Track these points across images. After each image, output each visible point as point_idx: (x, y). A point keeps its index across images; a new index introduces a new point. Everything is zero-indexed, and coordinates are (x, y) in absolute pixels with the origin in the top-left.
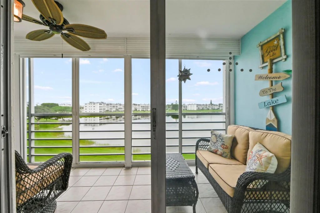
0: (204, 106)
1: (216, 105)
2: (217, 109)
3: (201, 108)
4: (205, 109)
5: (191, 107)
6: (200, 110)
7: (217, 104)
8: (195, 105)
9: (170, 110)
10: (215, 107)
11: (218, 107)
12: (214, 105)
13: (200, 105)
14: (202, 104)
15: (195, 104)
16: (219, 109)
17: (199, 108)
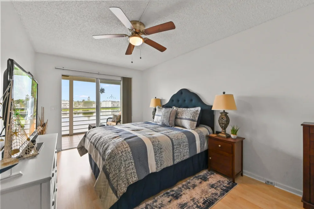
5: (106, 104)
13: (115, 102)
14: (117, 101)
15: (110, 101)
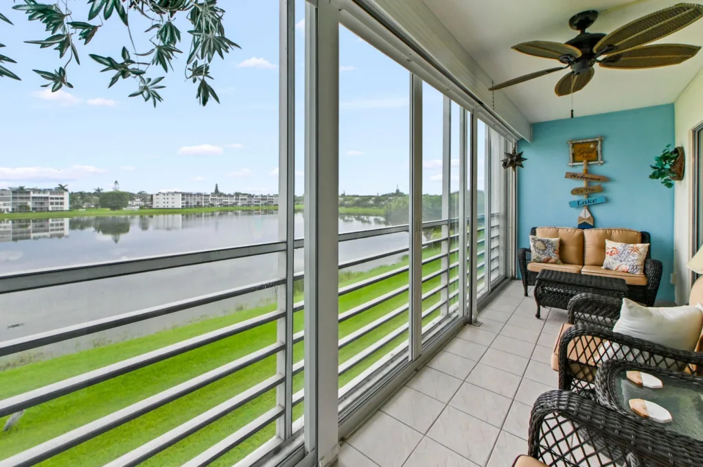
0: (201, 199)
1: (230, 196)
2: (232, 205)
3: (194, 203)
4: (203, 204)
5: (166, 201)
6: (191, 207)
7: (232, 194)
8: (176, 195)
9: (88, 208)
10: (228, 201)
11: (234, 201)
12: (225, 196)
13: (191, 195)
14: (196, 193)
15: (179, 193)
16: (236, 204)
17: (187, 203)
